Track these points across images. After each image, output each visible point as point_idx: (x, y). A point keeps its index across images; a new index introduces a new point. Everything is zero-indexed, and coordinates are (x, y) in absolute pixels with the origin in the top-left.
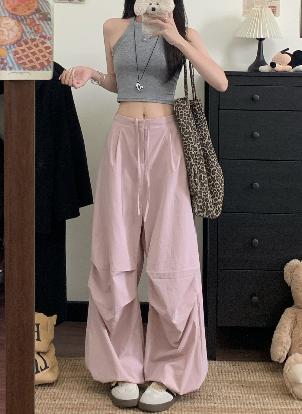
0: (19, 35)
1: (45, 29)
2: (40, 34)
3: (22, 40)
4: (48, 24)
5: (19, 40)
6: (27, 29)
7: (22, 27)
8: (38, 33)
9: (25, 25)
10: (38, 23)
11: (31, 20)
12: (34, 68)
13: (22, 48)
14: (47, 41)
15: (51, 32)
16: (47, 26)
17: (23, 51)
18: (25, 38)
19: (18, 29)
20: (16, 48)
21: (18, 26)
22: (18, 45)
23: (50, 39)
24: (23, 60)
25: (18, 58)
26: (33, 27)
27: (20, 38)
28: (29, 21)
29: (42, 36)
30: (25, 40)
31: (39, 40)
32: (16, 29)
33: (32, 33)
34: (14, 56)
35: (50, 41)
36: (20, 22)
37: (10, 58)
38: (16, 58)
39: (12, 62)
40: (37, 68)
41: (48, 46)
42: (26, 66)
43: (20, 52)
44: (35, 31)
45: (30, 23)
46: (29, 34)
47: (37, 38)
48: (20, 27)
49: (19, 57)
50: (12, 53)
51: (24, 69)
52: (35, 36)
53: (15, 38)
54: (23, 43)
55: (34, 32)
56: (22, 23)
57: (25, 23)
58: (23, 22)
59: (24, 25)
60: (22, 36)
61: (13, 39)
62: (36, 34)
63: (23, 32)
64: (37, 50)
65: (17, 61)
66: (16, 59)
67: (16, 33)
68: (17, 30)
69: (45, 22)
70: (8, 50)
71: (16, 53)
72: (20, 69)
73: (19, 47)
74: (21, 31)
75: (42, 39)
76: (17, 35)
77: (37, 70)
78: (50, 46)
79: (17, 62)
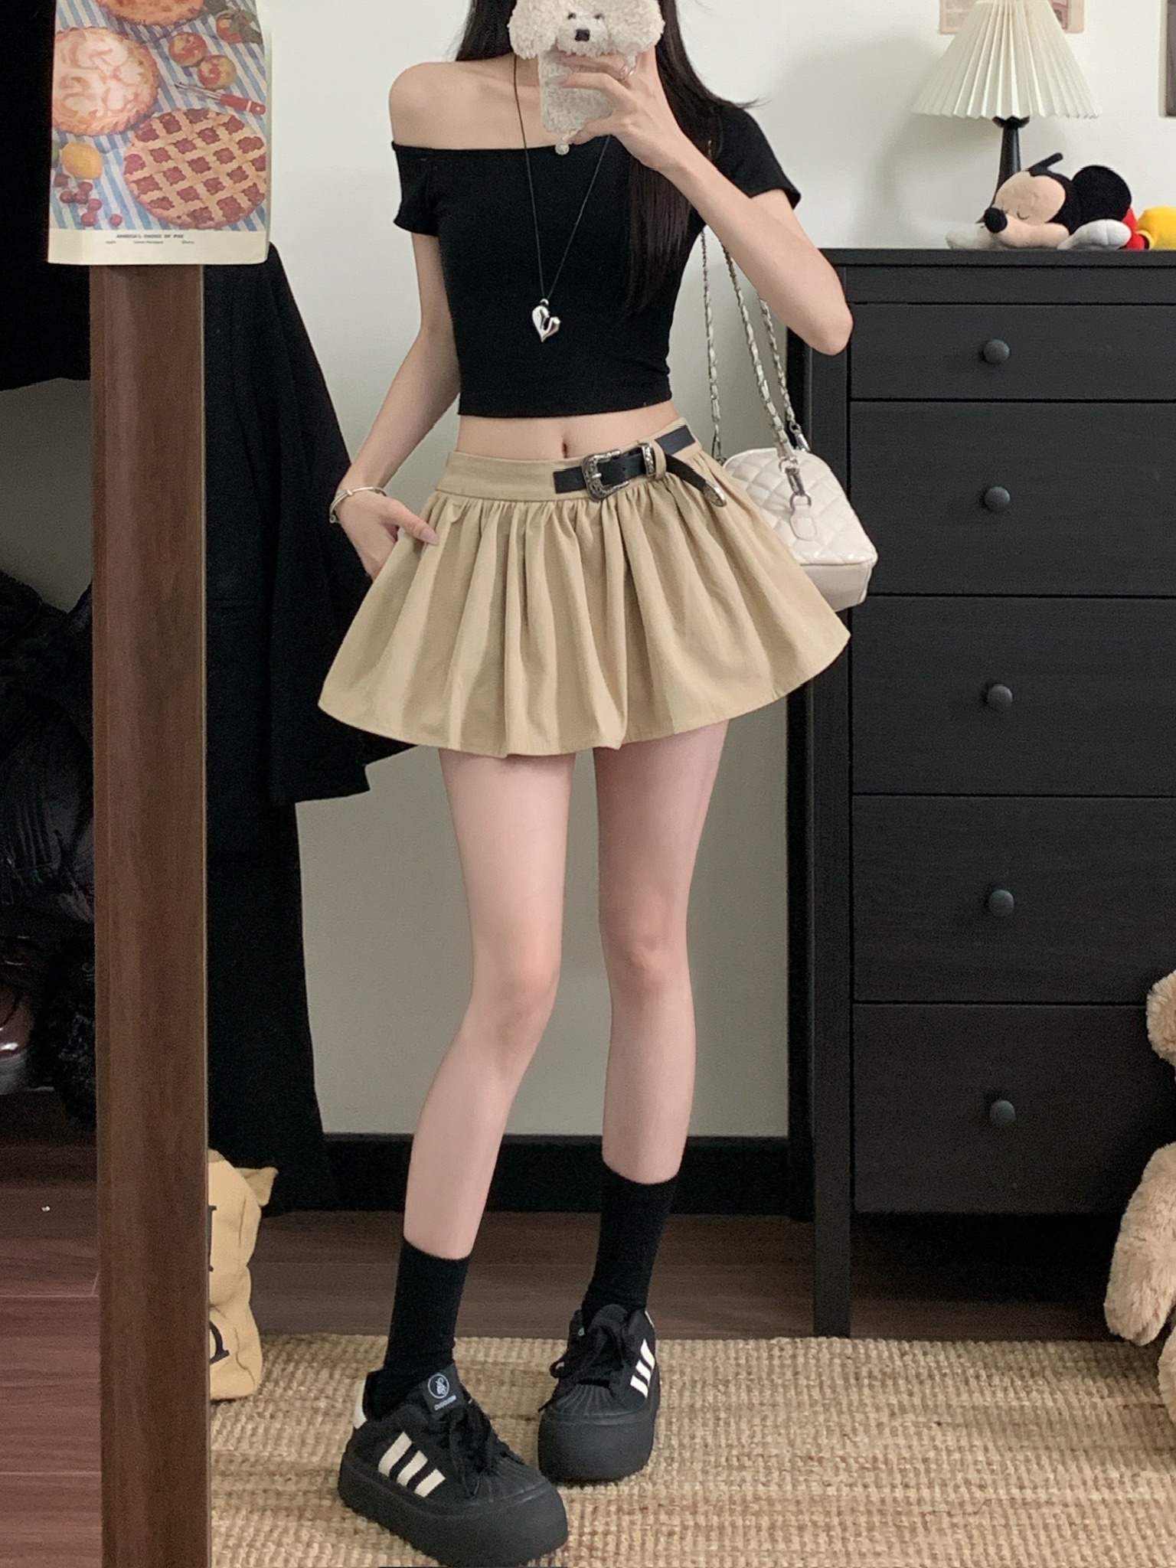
0: (146, 95)
1: (240, 72)
2: (222, 92)
3: (156, 115)
4: (253, 55)
5: (142, 112)
6: (173, 73)
7: (155, 64)
8: (214, 91)
9: (165, 58)
10: (213, 50)
11: (188, 41)
12: (199, 219)
13: (156, 144)
14: (249, 117)
15: (263, 85)
16: (249, 61)
17: (160, 155)
18: (167, 109)
19: (140, 74)
20: (133, 145)
21: (141, 63)
22: (140, 132)
23: (258, 109)
24: (161, 189)
25: (142, 183)
26: (198, 64)
27: (148, 107)
28: (179, 45)
29: (228, 100)
30: (169, 114)
31: (218, 114)
32: (132, 73)
33: (191, 87)
34: (125, 173)
35: (261, 119)
36: (146, 48)
37: (112, 182)
38: (134, 182)
39: (119, 198)
40: (212, 219)
41: (252, 137)
42: (172, 213)
43: (147, 158)
44: (203, 79)
45: (183, 49)
46: (181, 93)
47: (213, 107)
48: (146, 64)
49: (145, 178)
50: (120, 164)
51: (165, 223)
52: (202, 98)
53: (129, 106)
54: (158, 126)
55: (200, 85)
56: (154, 52)
57: (166, 50)
58: (158, 46)
59: (161, 57)
60: (156, 100)
61: (122, 110)
62: (208, 93)
63: (159, 83)
64: (213, 151)
65: (136, 192)
66: (134, 186)
67: (132, 90)
68: (139, 78)
69: (241, 46)
70: (103, 151)
71: (133, 163)
72: (147, 225)
73: (143, 141)
74: (152, 79)
75: (231, 111)
76: (136, 95)
77: (210, 228)
78: (260, 135)
79: (136, 198)
